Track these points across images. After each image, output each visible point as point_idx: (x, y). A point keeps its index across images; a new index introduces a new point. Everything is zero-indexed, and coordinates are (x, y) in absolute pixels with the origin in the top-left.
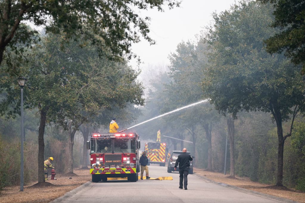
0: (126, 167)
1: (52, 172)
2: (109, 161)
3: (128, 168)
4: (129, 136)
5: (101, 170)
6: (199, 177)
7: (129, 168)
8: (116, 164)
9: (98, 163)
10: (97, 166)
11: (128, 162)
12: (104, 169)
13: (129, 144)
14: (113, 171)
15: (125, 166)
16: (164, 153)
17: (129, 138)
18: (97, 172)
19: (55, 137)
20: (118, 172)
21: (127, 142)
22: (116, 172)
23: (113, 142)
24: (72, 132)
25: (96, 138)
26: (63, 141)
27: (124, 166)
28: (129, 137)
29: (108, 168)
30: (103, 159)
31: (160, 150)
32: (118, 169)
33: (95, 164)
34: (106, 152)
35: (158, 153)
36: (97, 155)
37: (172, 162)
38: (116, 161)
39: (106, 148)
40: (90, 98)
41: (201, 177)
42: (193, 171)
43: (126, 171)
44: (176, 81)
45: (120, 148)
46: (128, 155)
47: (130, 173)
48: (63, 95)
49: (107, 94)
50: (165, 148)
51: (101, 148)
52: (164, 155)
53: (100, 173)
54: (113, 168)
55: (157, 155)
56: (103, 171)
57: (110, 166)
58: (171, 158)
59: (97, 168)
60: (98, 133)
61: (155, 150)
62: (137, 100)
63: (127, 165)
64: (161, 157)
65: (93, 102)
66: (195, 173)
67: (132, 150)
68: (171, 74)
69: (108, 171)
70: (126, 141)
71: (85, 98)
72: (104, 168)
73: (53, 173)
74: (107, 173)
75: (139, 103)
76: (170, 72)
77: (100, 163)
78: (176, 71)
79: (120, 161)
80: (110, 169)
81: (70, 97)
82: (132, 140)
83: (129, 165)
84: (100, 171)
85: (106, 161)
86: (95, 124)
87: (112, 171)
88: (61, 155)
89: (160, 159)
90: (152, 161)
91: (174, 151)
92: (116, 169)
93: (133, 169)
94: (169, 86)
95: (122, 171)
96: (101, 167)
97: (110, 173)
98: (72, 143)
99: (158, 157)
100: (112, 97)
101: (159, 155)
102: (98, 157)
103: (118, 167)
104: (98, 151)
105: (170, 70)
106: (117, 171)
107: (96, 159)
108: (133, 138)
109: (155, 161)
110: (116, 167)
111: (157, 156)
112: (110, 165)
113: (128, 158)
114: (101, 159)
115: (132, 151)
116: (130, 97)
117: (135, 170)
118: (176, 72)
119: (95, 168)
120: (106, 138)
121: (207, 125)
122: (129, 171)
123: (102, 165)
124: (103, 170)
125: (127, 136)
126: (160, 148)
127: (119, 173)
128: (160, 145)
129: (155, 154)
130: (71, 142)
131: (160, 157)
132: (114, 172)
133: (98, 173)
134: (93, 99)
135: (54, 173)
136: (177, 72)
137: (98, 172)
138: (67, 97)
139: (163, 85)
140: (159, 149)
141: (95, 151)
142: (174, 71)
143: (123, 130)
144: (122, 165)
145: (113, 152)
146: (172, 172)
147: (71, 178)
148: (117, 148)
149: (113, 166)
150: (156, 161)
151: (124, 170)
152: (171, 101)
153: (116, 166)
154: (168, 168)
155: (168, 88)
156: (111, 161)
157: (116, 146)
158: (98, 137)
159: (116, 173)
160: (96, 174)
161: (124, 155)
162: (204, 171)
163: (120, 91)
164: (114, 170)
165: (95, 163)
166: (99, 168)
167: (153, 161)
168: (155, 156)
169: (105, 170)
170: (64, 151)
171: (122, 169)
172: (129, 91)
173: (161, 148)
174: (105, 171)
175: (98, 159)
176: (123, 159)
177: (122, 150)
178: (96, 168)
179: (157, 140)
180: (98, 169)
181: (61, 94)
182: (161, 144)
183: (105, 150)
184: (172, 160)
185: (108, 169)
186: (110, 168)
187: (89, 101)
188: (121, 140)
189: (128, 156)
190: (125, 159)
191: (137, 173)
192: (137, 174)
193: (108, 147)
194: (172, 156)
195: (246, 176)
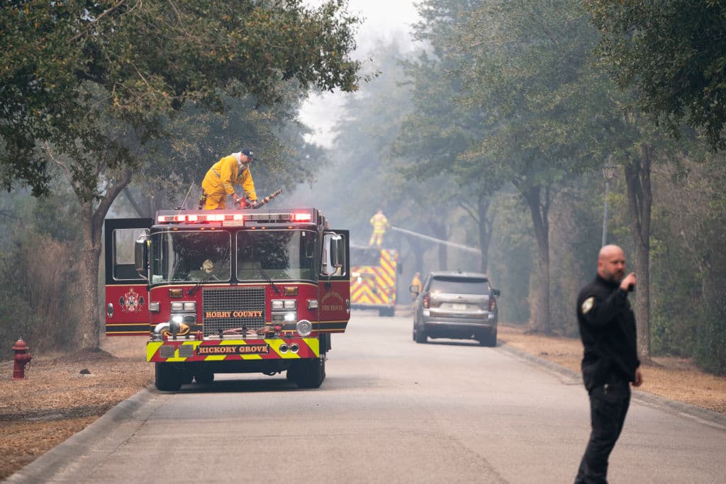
0: (282, 337)
1: (17, 352)
2: (218, 314)
3: (288, 338)
4: (295, 221)
5: (189, 347)
6: (524, 360)
7: (292, 339)
8: (244, 326)
9: (178, 320)
10: (174, 330)
11: (290, 317)
12: (199, 343)
13: (293, 250)
14: (234, 349)
15: (281, 330)
16: (393, 279)
17: (294, 228)
18: (172, 355)
19: (41, 230)
20: (251, 353)
21: (285, 242)
22: (243, 353)
23: (234, 243)
24: (94, 212)
25: (172, 229)
26: (70, 242)
27: (277, 331)
28: (295, 224)
29: (216, 337)
30: (197, 306)
31: (380, 270)
32: (251, 343)
33: (168, 324)
34: (209, 278)
35: (373, 278)
36: (174, 291)
37: (428, 307)
38: (243, 314)
39: (207, 266)
40: (132, 58)
41: (532, 359)
42: (499, 336)
43: (284, 349)
44: (438, 51)
45: (259, 264)
46: (290, 292)
47: (298, 357)
48: (14, 44)
49: (204, 41)
50: (394, 264)
51: (189, 264)
52: (392, 284)
53: (183, 359)
54: (232, 339)
55: (371, 283)
56: (198, 349)
57: (221, 333)
58: (427, 297)
59: (175, 338)
60: (179, 209)
61: (366, 271)
62: (325, 71)
63: (284, 328)
64: (383, 290)
65: (146, 76)
66: (504, 342)
67: (305, 270)
68: (424, 27)
69: (216, 350)
70: (281, 241)
71: (113, 59)
72: (198, 338)
73: (19, 356)
74: (210, 358)
75: (336, 80)
76: (420, 23)
77: (186, 320)
78: (438, 18)
79: (260, 313)
80: (222, 344)
81: (47, 53)
82: (304, 234)
83: (293, 326)
84: (185, 350)
85: (209, 315)
86: (175, 182)
87: (228, 350)
88: (63, 288)
89: (379, 296)
90: (356, 301)
91: (435, 274)
92: (245, 343)
93: (306, 340)
94: (416, 65)
95: (269, 348)
96: (187, 336)
97: (221, 358)
98: (97, 247)
99: (374, 291)
100: (227, 58)
101: (377, 284)
102: (177, 298)
103: (252, 335)
104: (176, 276)
105: (421, 15)
106: (248, 349)
107: (171, 305)
108: (310, 227)
109: (364, 302)
110: (244, 336)
111: (370, 288)
112: (220, 327)
113: (290, 303)
114: (190, 305)
115: (303, 276)
116: (296, 56)
117: (314, 344)
118: (438, 22)
119: (165, 338)
120: (209, 229)
121: (536, 190)
122: (294, 349)
123: (193, 328)
124: (195, 348)
125: (285, 221)
126: (380, 265)
127: (257, 357)
128: (380, 255)
129: (365, 282)
130: (91, 246)
131: (379, 291)
132: (238, 352)
133: (177, 358)
134: (145, 64)
135: (25, 356)
136: (441, 21)
137: (177, 352)
138: (33, 51)
139: (398, 64)
140: (377, 268)
141: (165, 277)
142: (432, 18)
143: (267, 198)
144: (267, 329)
145: (234, 281)
146: (429, 339)
147: (85, 372)
148: (248, 266)
149: (233, 330)
150: (369, 303)
151: (276, 344)
152: (423, 114)
153: (244, 332)
154: (416, 327)
155: (412, 74)
156: (224, 314)
157: (243, 258)
158: (178, 223)
159: (245, 357)
160: (170, 360)
161: (276, 290)
162: (525, 334)
163: (258, 32)
164: (239, 346)
165: (166, 322)
166: (180, 338)
167: (360, 302)
168: (365, 288)
169: (205, 345)
170: (73, 277)
171: (268, 341)
172: (293, 31)
173: (382, 262)
174: (202, 350)
175: (176, 305)
176: (270, 305)
177: (267, 271)
178: (170, 339)
179: (372, 241)
180: (177, 345)
181: (9, 37)
182: (384, 252)
183: (204, 271)
184: (429, 301)
185: (215, 344)
186: (221, 337)
187: (126, 73)
188: (263, 234)
189: (289, 296)
190: (277, 303)
191: (321, 356)
192: (323, 359)
193: (214, 261)
194: (428, 289)
195: (676, 353)
